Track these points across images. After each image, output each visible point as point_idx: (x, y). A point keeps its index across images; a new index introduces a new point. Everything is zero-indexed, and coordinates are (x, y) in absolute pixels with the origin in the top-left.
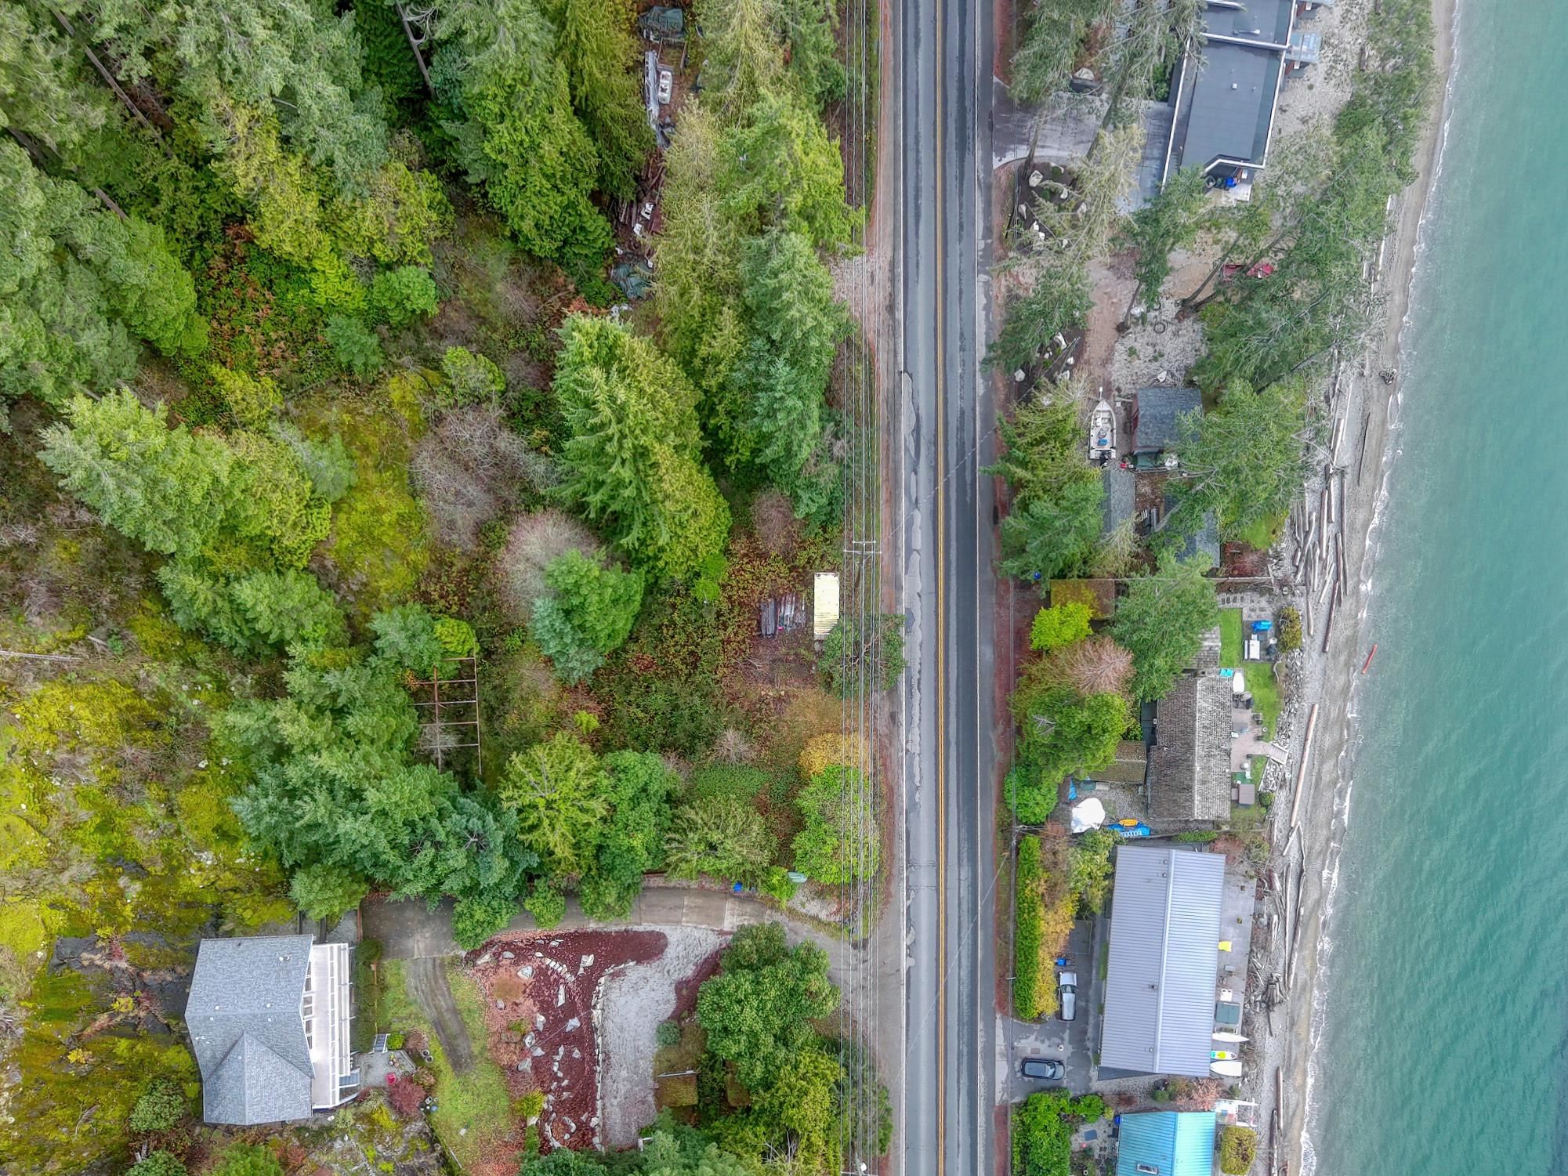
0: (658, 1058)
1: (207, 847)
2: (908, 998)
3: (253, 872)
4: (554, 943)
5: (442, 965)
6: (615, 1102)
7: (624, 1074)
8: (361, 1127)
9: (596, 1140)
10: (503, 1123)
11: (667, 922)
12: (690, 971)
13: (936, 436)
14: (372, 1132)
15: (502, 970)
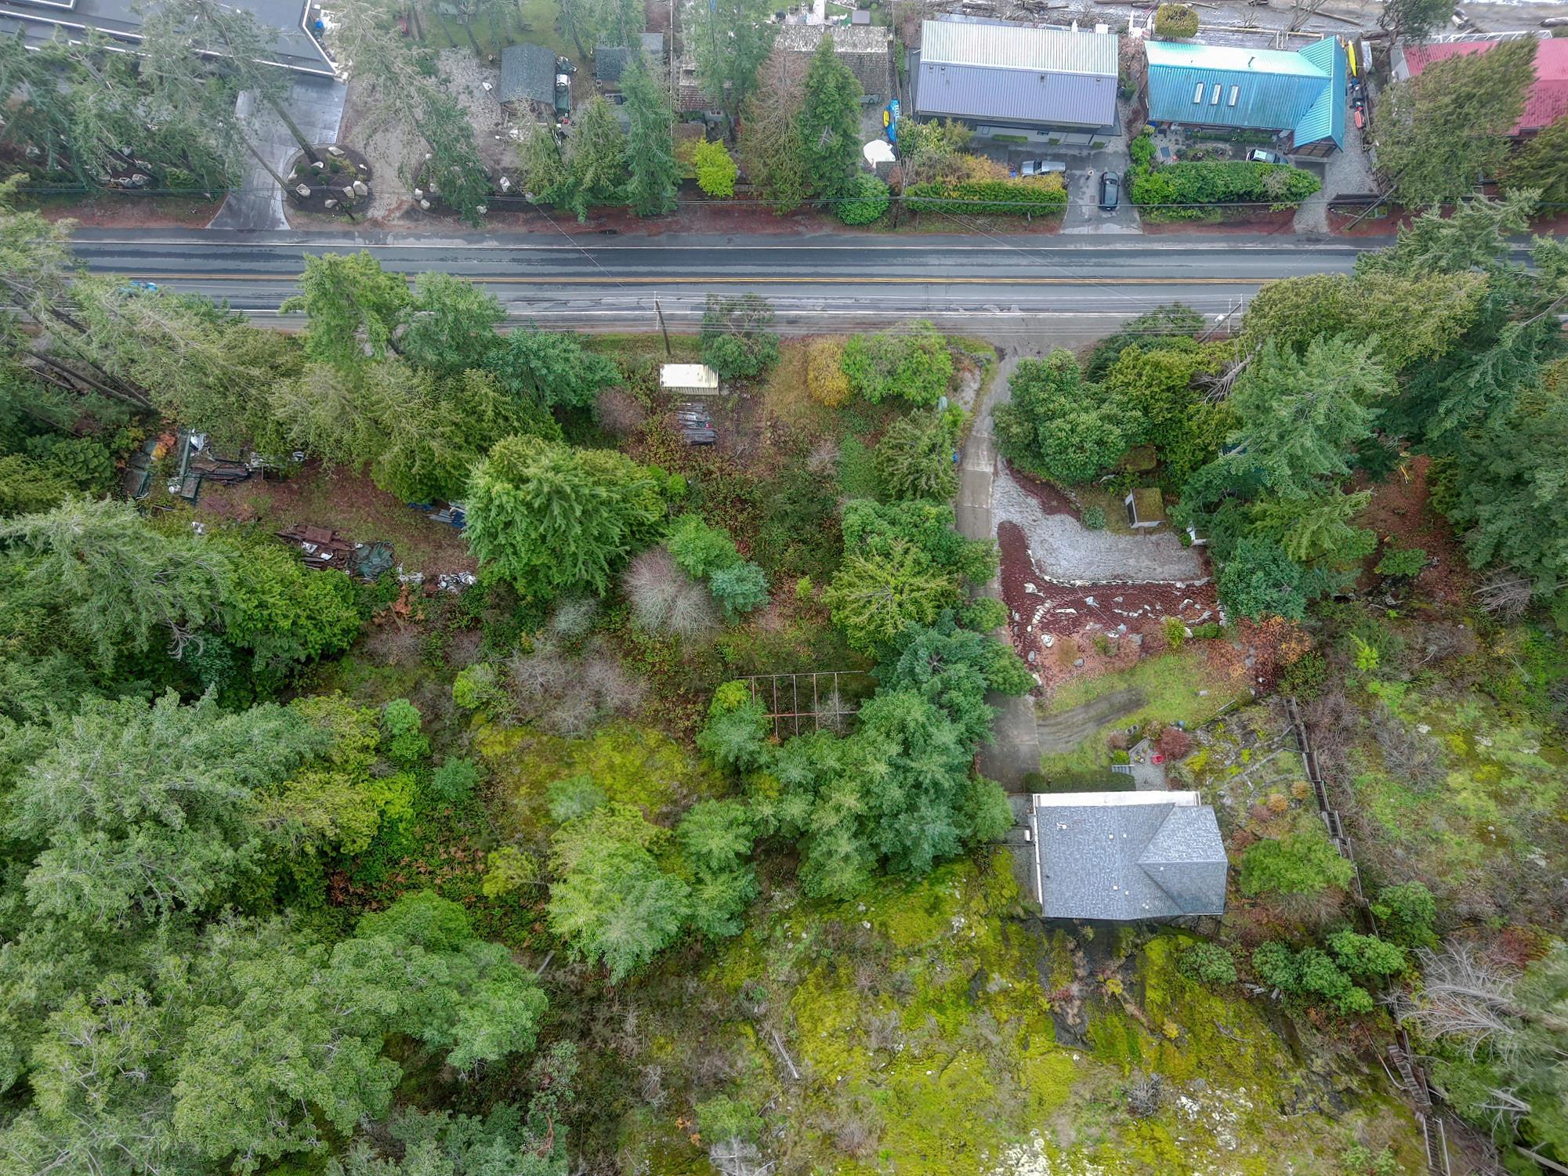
0: (1116, 531)
1: (948, 922)
2: (1047, 310)
3: (967, 884)
4: (1017, 617)
5: (1044, 719)
6: (1159, 570)
7: (1132, 562)
8: (1209, 779)
9: (1197, 583)
10: (1190, 661)
11: (988, 521)
12: (1033, 502)
13: (535, 284)
14: (1211, 771)
15: (1047, 663)
